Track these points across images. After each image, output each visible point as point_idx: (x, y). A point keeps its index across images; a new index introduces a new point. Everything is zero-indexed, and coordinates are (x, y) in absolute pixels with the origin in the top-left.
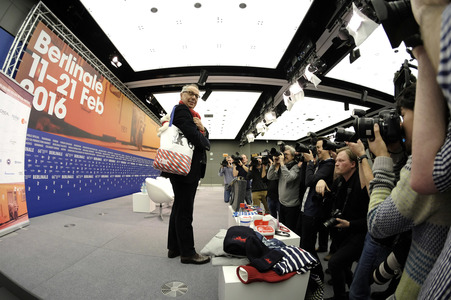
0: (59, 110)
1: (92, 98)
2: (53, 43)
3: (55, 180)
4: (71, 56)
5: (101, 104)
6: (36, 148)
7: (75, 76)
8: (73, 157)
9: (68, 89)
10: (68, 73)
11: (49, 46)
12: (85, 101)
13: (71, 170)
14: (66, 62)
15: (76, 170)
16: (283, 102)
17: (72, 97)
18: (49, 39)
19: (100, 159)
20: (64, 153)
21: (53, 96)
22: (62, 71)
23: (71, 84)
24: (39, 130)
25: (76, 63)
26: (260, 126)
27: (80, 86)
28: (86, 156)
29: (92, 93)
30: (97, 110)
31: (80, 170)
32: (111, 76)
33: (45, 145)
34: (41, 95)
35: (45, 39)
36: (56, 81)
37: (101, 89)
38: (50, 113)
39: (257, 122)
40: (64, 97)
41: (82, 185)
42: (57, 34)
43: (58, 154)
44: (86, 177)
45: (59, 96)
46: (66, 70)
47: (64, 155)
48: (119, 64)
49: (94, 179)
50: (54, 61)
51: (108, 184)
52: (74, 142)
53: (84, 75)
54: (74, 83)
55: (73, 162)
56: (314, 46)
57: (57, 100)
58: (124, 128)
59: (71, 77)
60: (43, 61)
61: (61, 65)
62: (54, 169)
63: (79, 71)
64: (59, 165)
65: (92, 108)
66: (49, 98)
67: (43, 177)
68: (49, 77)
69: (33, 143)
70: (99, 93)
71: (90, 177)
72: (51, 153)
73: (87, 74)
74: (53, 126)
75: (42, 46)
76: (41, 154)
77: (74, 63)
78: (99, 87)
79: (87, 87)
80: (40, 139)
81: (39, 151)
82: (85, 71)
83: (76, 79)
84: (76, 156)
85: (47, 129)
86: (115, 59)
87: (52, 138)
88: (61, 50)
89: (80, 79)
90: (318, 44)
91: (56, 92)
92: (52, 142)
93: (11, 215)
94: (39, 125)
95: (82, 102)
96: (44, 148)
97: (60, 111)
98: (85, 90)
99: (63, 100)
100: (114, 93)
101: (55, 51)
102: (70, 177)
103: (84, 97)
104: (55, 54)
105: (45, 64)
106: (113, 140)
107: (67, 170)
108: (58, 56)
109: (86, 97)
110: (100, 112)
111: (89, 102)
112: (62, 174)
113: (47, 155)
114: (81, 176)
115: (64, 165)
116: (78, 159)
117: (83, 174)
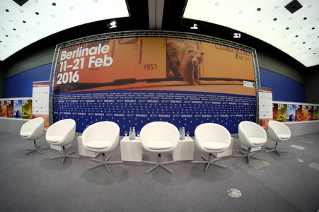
1: (98, 59)
3: (74, 115)
4: (79, 48)
5: (109, 58)
6: (65, 100)
8: (85, 102)
9: (79, 65)
10: (78, 58)
12: (93, 64)
13: (84, 110)
14: (76, 53)
15: (88, 110)
17: (82, 67)
20: (79, 100)
21: (71, 73)
23: (81, 61)
24: (66, 92)
27: (87, 58)
28: (96, 100)
30: (105, 65)
31: (91, 110)
33: (69, 98)
34: (66, 76)
35: (64, 53)
36: (71, 66)
37: (108, 48)
38: (70, 82)
40: (77, 70)
43: (76, 101)
44: (96, 114)
45: (74, 71)
50: (69, 58)
52: (85, 93)
53: (89, 50)
54: (83, 59)
55: (86, 105)
57: (73, 74)
60: (65, 62)
61: (73, 57)
63: (85, 51)
65: (100, 66)
66: (69, 75)
68: (68, 66)
70: (106, 52)
73: (92, 48)
74: (72, 87)
75: (63, 57)
77: (81, 50)
78: (105, 49)
79: (93, 56)
80: (67, 96)
83: (84, 56)
84: (87, 101)
85: (69, 90)
87: (72, 93)
92: (72, 96)
95: (90, 66)
97: (76, 78)
98: (91, 58)
99: (77, 72)
100: (126, 43)
101: (69, 54)
102: (83, 114)
103: (91, 62)
107: (81, 110)
109: (93, 62)
110: (109, 65)
111: (96, 63)
112: (78, 112)
114: (92, 114)
115: (79, 107)
116: (89, 103)
117: (94, 113)
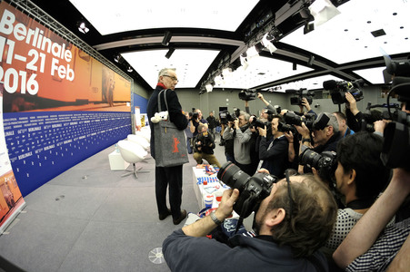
0: (31, 87)
1: (62, 67)
2: (18, 20)
3: (39, 154)
4: (37, 29)
5: (72, 71)
6: (16, 130)
7: (43, 49)
8: (51, 128)
9: (38, 64)
10: (36, 48)
11: (14, 25)
12: (56, 71)
13: (51, 140)
14: (32, 36)
15: (55, 139)
16: (239, 58)
17: (42, 70)
18: (13, 17)
19: (76, 123)
20: (42, 126)
21: (24, 74)
22: (30, 47)
23: (40, 58)
24: (15, 111)
25: (43, 35)
26: (217, 79)
27: (49, 57)
28: (62, 123)
29: (62, 62)
30: (68, 78)
31: (59, 138)
32: (80, 42)
33: (23, 124)
34: (12, 76)
35: (9, 18)
36: (24, 59)
37: (71, 56)
38: (23, 92)
39: (214, 75)
40: (35, 72)
41: (64, 151)
42: (21, 9)
43: (37, 129)
44: (65, 142)
45: (30, 73)
46: (34, 45)
47: (42, 128)
48: (87, 30)
49: (73, 143)
50: (21, 38)
51: (86, 144)
52: (49, 114)
53: (53, 46)
54: (43, 56)
55: (52, 132)
56: (274, 16)
57: (28, 77)
58: (95, 90)
59: (39, 51)
60: (9, 42)
61: (28, 42)
62: (36, 144)
63: (47, 44)
64: (40, 139)
65: (62, 77)
66: (20, 78)
67: (28, 155)
68: (17, 57)
69: (12, 126)
70: (69, 60)
71: (70, 141)
72: (30, 130)
73: (56, 45)
74: (28, 104)
75: (7, 27)
76: (22, 134)
77: (41, 36)
78: (68, 55)
79: (56, 58)
80: (18, 120)
81: (19, 132)
82: (53, 41)
83: (45, 52)
84: (53, 126)
85: (22, 108)
86: (83, 25)
87: (29, 115)
88: (26, 25)
89: (49, 51)
90: (277, 14)
91: (26, 70)
92: (29, 120)
93: (9, 205)
94: (15, 107)
95: (52, 74)
96: (23, 128)
97: (33, 87)
98: (55, 61)
99: (34, 76)
100: (83, 58)
101: (21, 29)
102: (51, 147)
103: (54, 67)
104: (20, 32)
105: (11, 44)
106: (86, 102)
107: (47, 142)
108: (24, 33)
109: (56, 68)
110: (71, 79)
111: (60, 72)
112: (43, 146)
113: (26, 133)
114: (61, 143)
115: (44, 138)
116: (56, 128)
117: (63, 141)
